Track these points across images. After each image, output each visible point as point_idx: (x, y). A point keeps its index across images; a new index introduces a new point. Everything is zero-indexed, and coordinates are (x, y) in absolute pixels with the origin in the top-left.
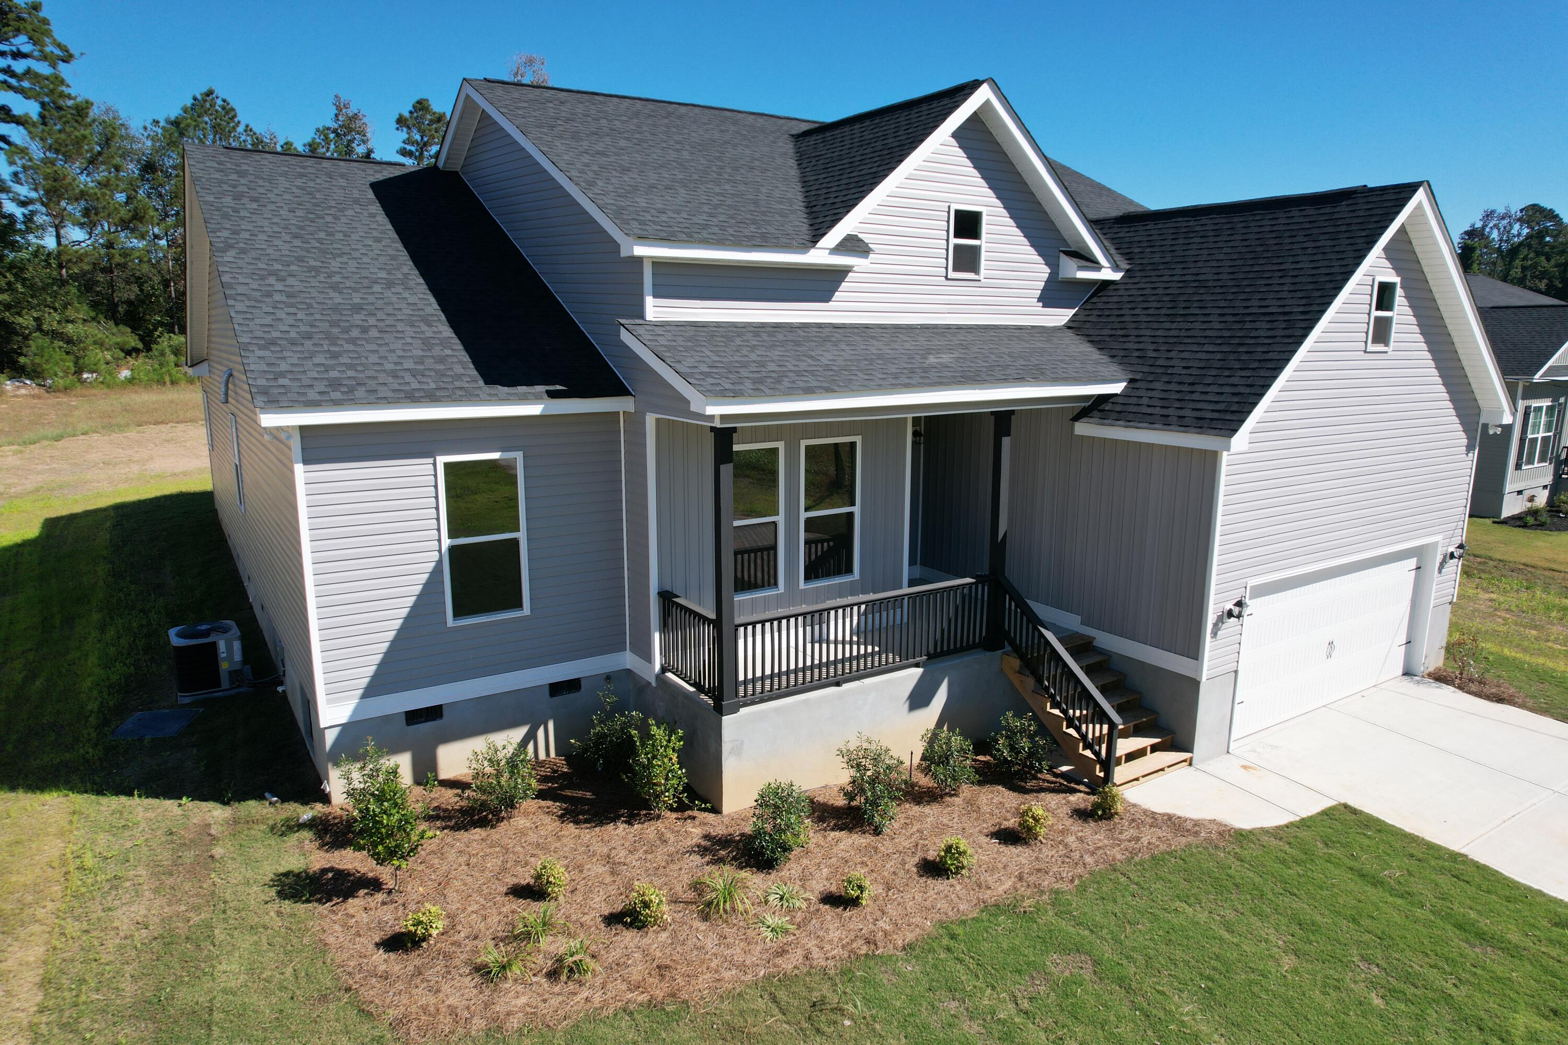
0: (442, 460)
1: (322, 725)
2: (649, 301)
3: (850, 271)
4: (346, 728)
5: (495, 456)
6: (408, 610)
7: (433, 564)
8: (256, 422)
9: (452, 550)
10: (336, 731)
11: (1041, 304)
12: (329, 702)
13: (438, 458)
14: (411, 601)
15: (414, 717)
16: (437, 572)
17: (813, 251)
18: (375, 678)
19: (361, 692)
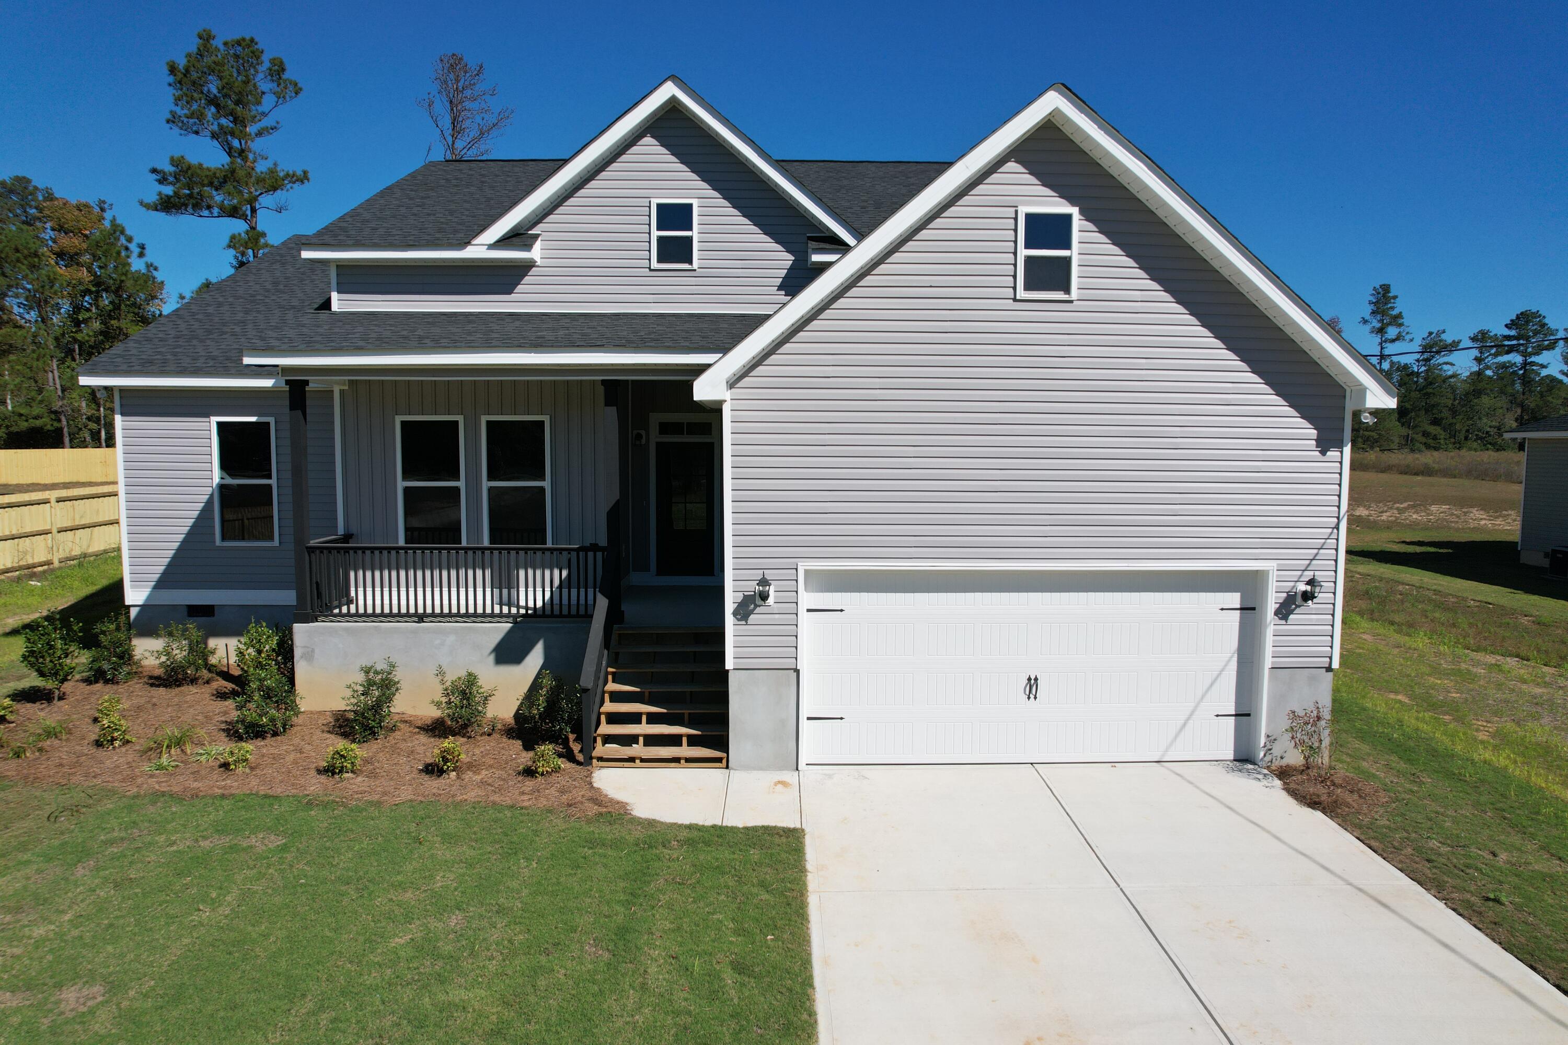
0: (215, 419)
1: (127, 603)
2: (335, 296)
3: (534, 266)
4: (144, 607)
5: (253, 419)
6: (188, 528)
7: (207, 497)
8: (78, 381)
9: (222, 487)
10: (137, 609)
11: (783, 293)
12: (132, 587)
13: (212, 418)
14: (191, 522)
15: (195, 611)
16: (209, 502)
17: (469, 248)
18: (165, 574)
19: (153, 583)
